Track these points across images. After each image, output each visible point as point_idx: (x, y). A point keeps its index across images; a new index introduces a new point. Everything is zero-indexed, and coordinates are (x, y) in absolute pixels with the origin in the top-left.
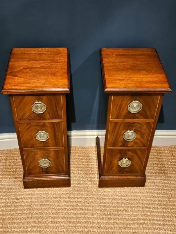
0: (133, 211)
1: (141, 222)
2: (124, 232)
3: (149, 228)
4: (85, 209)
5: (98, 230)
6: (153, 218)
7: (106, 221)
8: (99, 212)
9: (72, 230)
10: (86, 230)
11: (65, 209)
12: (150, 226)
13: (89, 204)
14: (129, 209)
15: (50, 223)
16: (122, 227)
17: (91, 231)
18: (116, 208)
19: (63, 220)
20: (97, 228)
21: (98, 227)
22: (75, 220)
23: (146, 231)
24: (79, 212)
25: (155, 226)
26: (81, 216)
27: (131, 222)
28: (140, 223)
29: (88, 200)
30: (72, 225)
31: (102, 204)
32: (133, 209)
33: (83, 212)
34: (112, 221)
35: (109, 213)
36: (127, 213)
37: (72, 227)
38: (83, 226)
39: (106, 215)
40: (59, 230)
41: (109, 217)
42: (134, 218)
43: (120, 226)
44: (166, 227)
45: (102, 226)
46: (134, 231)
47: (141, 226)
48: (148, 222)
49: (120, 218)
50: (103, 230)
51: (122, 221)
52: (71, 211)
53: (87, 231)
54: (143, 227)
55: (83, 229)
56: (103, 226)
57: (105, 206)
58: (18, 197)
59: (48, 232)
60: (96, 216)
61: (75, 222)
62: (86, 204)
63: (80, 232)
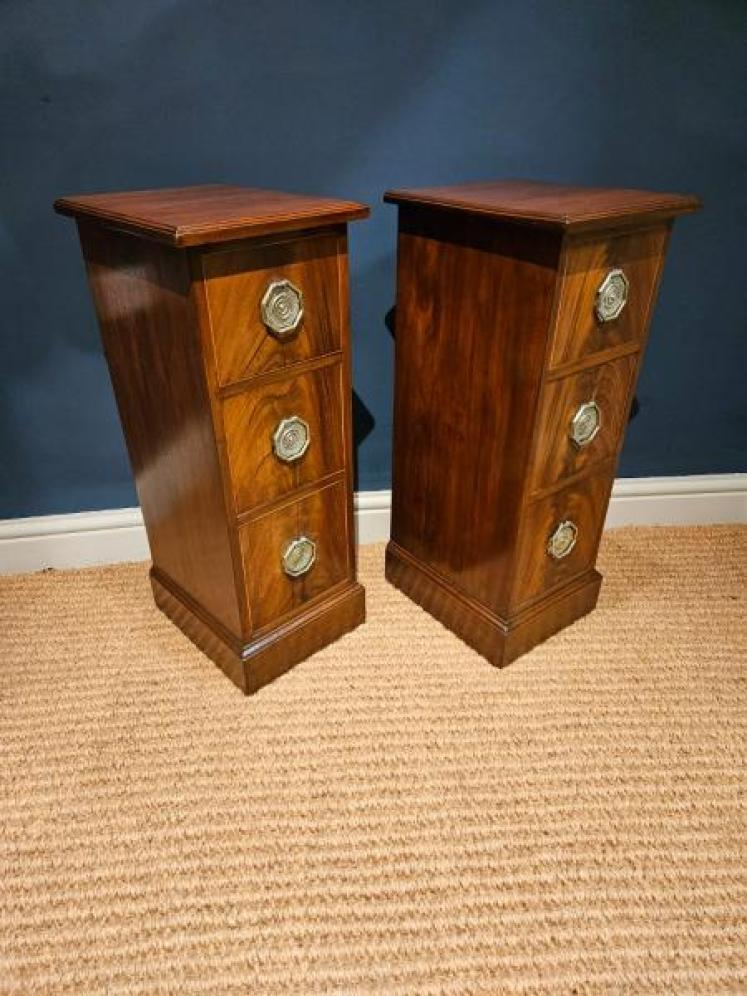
0: (535, 694)
1: (568, 721)
2: (517, 755)
3: (600, 739)
4: (380, 698)
5: (430, 757)
6: (604, 710)
7: (454, 728)
8: (424, 703)
9: (340, 761)
10: (388, 758)
11: (314, 701)
12: (600, 732)
13: (389, 681)
14: (521, 688)
15: (265, 744)
16: (509, 740)
17: (406, 760)
18: (479, 689)
19: (306, 734)
20: (425, 749)
21: (428, 748)
22: (349, 731)
23: (590, 746)
24: (361, 704)
25: (615, 732)
26: (367, 717)
27: (533, 725)
28: (567, 727)
29: (386, 673)
30: (340, 747)
31: (432, 681)
32: (535, 688)
33: (373, 704)
34: (472, 725)
35: (457, 704)
36: (515, 701)
37: (340, 751)
38: (376, 746)
39: (449, 711)
40: (295, 765)
41: (461, 714)
42: (543, 712)
43: (500, 738)
44: (654, 733)
45: (440, 742)
46: (550, 750)
47: (572, 735)
48: (592, 721)
49: (495, 715)
50: (444, 755)
51: (504, 724)
52: (333, 705)
53: (392, 761)
54: (577, 737)
55: (380, 755)
56: (444, 743)
57: (441, 685)
58: (157, 678)
59: (258, 771)
60: (417, 714)
61: (349, 736)
62: (380, 683)
63: (368, 765)
